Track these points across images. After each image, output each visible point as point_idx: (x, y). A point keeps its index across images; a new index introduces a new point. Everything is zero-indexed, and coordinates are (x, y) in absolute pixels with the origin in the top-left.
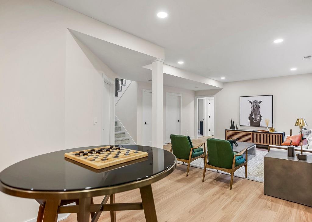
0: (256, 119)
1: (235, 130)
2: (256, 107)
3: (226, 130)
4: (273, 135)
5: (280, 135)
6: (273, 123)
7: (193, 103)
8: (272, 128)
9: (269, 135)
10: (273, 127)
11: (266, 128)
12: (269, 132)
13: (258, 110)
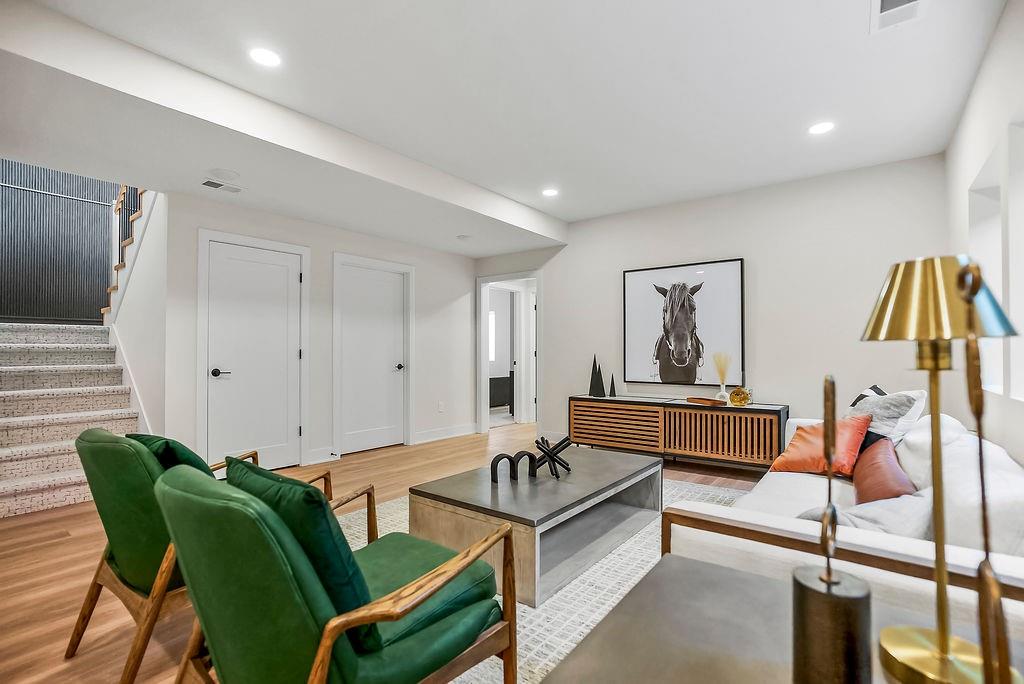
0: (681, 353)
1: (608, 398)
2: (681, 306)
3: (571, 399)
4: (743, 416)
5: (768, 417)
6: (743, 369)
7: (466, 301)
8: (737, 391)
9: (726, 420)
10: (743, 386)
11: (715, 390)
12: (730, 405)
13: (690, 319)
